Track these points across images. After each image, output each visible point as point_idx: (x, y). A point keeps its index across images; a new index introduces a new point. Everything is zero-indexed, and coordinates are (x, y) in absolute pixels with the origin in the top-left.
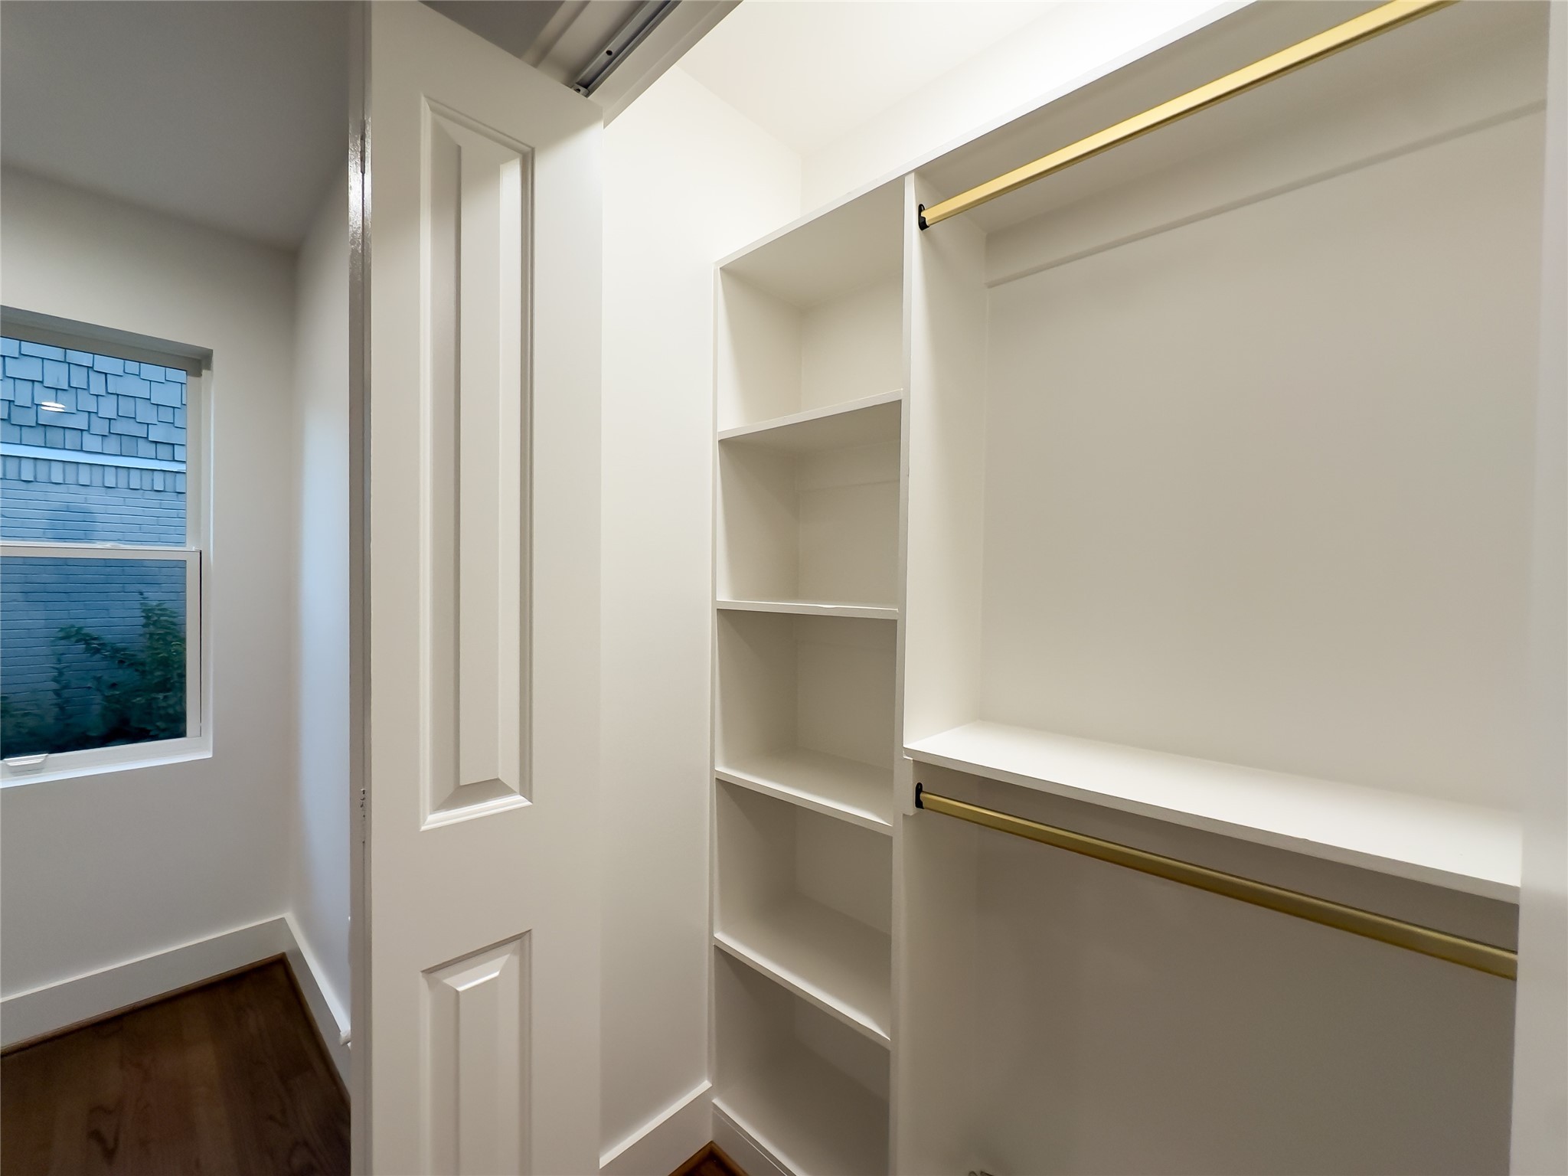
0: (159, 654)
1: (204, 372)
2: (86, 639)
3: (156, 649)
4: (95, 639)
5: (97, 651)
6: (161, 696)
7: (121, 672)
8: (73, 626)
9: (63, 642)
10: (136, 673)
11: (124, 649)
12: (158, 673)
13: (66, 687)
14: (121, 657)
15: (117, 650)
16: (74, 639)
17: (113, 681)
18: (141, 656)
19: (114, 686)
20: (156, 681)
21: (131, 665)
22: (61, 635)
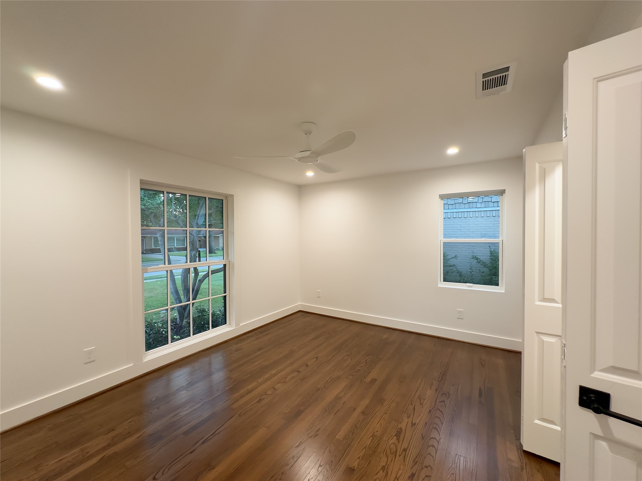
0: (494, 265)
1: (504, 194)
2: (477, 259)
3: (493, 263)
4: (479, 259)
5: (479, 262)
6: (494, 277)
7: (484, 269)
8: (474, 255)
9: (472, 259)
10: (488, 270)
11: (485, 263)
12: (493, 270)
13: (473, 271)
14: (484, 265)
15: (484, 263)
16: (474, 259)
17: (483, 271)
18: (489, 265)
19: (483, 272)
20: (493, 272)
21: (487, 267)
22: (472, 257)
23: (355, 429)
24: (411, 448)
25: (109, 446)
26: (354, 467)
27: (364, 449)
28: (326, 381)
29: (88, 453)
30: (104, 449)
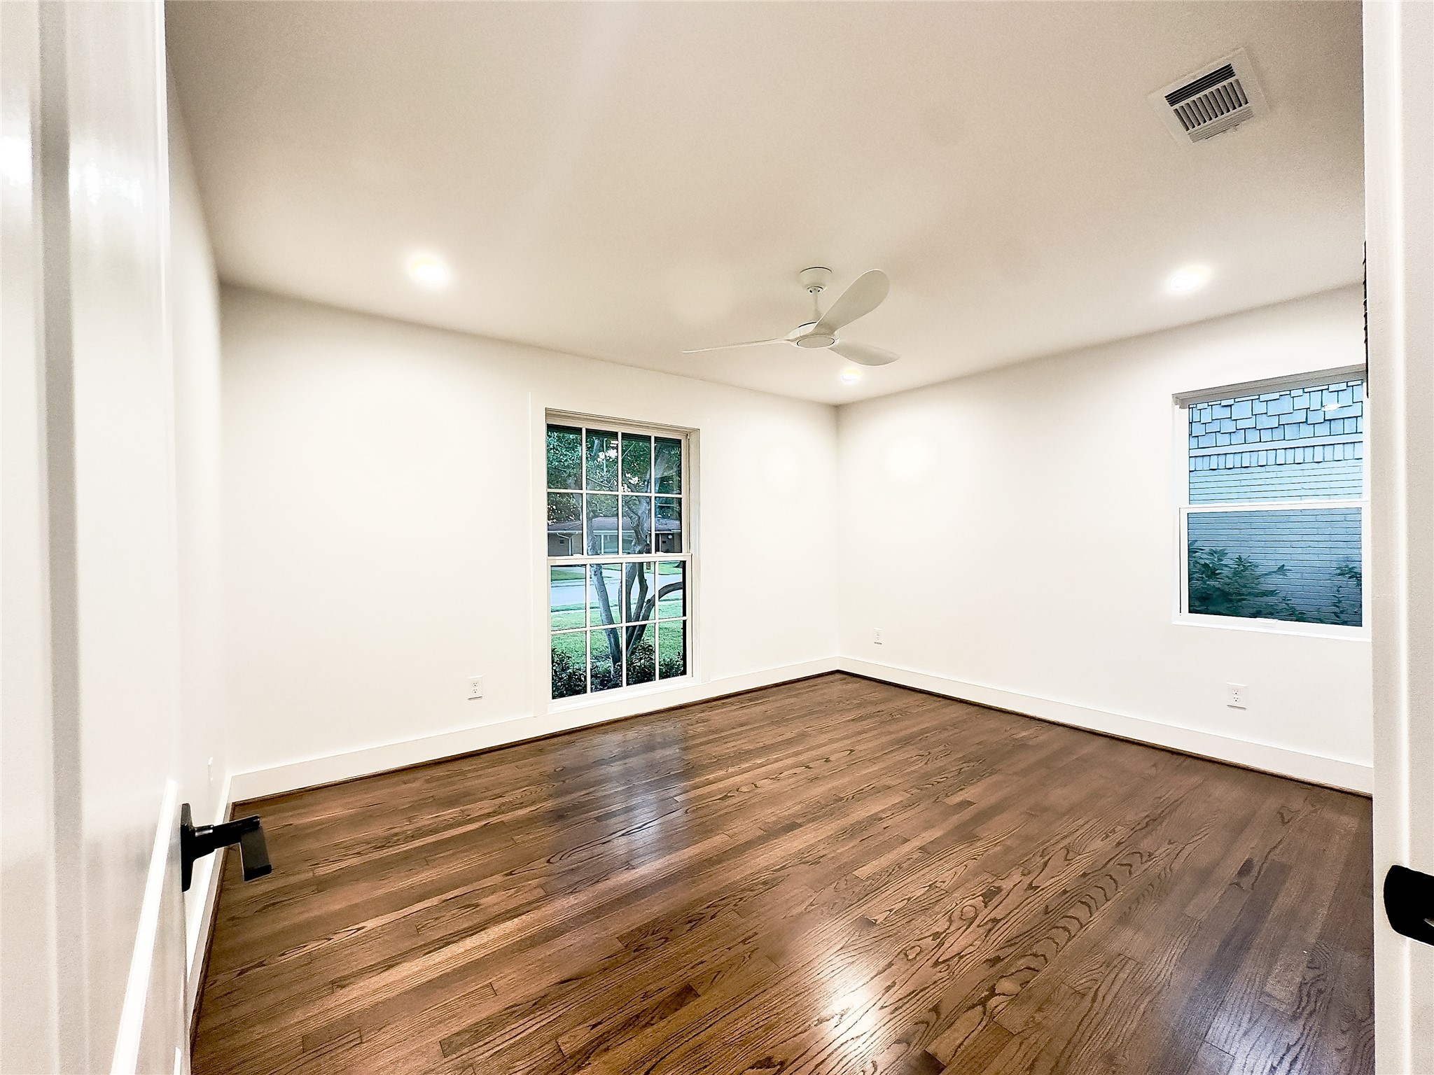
23: (897, 869)
24: (1012, 920)
25: (495, 813)
26: (876, 920)
27: (906, 901)
28: (860, 788)
29: (469, 815)
30: (489, 815)
